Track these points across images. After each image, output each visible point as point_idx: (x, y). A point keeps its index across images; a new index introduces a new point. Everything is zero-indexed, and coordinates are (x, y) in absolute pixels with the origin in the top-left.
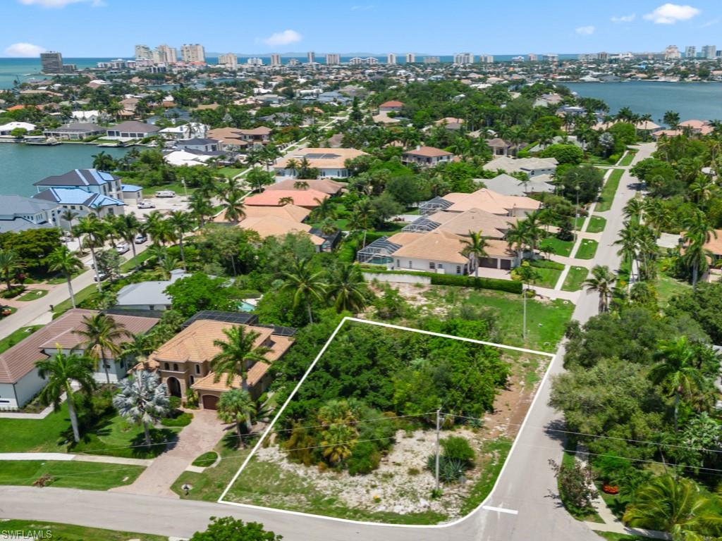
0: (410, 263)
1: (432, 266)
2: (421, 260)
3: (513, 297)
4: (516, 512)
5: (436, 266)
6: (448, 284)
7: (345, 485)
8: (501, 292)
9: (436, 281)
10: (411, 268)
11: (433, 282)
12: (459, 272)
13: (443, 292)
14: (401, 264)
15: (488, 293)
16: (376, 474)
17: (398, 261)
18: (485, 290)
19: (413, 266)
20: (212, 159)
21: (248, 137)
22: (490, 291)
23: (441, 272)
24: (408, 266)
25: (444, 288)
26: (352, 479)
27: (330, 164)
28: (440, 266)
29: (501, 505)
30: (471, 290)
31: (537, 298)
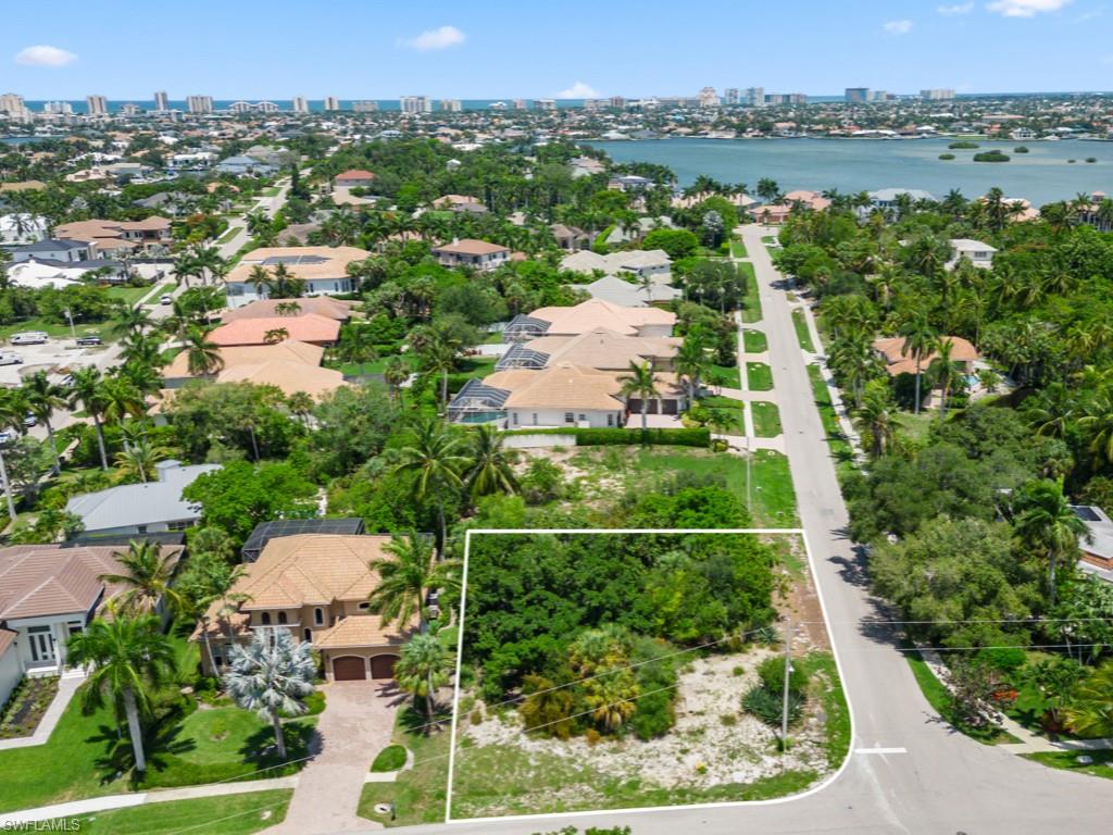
0: (535, 416)
1: (569, 419)
2: (552, 410)
3: (700, 452)
4: (903, 750)
5: (576, 418)
6: (602, 443)
7: (641, 757)
8: (683, 448)
9: (584, 439)
10: (535, 424)
11: (580, 443)
12: (610, 423)
13: (598, 455)
14: (520, 418)
15: (664, 450)
16: (678, 734)
17: (515, 415)
18: (657, 447)
19: (539, 420)
20: (89, 273)
21: (132, 235)
22: (666, 447)
23: (584, 425)
24: (532, 422)
25: (598, 450)
26: (645, 746)
27: (320, 273)
28: (582, 418)
29: (877, 744)
30: (637, 448)
31: (731, 451)
